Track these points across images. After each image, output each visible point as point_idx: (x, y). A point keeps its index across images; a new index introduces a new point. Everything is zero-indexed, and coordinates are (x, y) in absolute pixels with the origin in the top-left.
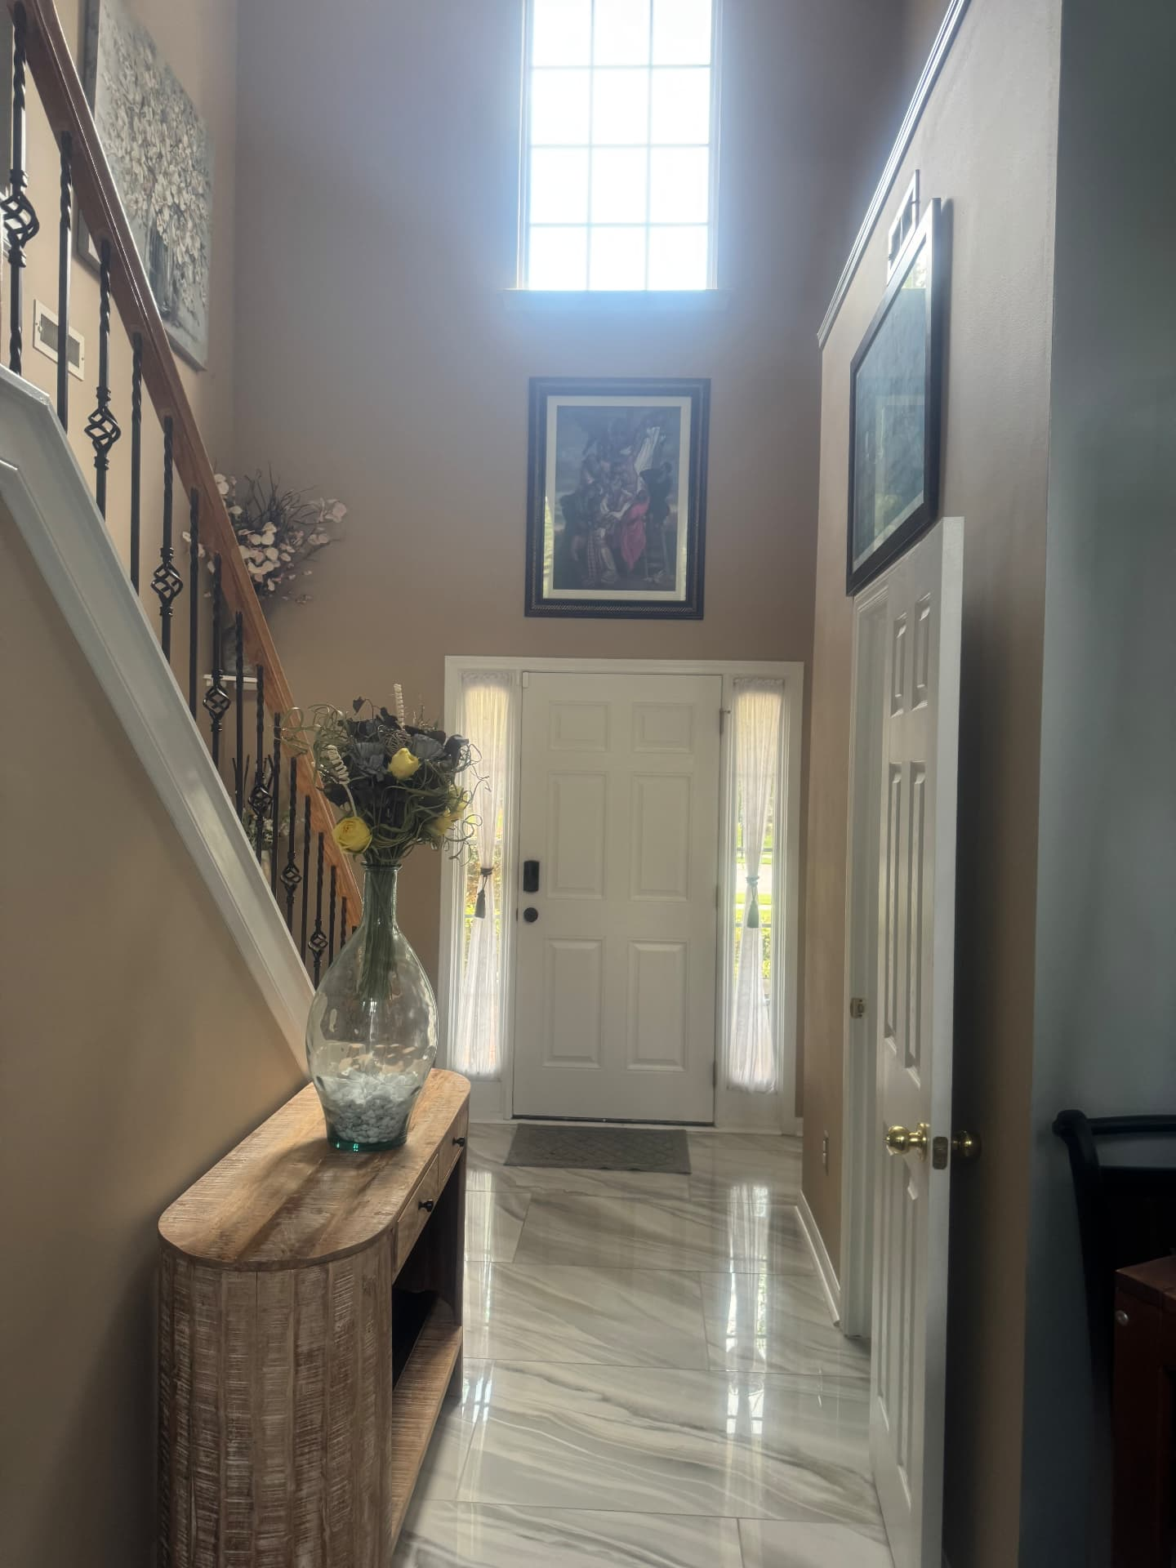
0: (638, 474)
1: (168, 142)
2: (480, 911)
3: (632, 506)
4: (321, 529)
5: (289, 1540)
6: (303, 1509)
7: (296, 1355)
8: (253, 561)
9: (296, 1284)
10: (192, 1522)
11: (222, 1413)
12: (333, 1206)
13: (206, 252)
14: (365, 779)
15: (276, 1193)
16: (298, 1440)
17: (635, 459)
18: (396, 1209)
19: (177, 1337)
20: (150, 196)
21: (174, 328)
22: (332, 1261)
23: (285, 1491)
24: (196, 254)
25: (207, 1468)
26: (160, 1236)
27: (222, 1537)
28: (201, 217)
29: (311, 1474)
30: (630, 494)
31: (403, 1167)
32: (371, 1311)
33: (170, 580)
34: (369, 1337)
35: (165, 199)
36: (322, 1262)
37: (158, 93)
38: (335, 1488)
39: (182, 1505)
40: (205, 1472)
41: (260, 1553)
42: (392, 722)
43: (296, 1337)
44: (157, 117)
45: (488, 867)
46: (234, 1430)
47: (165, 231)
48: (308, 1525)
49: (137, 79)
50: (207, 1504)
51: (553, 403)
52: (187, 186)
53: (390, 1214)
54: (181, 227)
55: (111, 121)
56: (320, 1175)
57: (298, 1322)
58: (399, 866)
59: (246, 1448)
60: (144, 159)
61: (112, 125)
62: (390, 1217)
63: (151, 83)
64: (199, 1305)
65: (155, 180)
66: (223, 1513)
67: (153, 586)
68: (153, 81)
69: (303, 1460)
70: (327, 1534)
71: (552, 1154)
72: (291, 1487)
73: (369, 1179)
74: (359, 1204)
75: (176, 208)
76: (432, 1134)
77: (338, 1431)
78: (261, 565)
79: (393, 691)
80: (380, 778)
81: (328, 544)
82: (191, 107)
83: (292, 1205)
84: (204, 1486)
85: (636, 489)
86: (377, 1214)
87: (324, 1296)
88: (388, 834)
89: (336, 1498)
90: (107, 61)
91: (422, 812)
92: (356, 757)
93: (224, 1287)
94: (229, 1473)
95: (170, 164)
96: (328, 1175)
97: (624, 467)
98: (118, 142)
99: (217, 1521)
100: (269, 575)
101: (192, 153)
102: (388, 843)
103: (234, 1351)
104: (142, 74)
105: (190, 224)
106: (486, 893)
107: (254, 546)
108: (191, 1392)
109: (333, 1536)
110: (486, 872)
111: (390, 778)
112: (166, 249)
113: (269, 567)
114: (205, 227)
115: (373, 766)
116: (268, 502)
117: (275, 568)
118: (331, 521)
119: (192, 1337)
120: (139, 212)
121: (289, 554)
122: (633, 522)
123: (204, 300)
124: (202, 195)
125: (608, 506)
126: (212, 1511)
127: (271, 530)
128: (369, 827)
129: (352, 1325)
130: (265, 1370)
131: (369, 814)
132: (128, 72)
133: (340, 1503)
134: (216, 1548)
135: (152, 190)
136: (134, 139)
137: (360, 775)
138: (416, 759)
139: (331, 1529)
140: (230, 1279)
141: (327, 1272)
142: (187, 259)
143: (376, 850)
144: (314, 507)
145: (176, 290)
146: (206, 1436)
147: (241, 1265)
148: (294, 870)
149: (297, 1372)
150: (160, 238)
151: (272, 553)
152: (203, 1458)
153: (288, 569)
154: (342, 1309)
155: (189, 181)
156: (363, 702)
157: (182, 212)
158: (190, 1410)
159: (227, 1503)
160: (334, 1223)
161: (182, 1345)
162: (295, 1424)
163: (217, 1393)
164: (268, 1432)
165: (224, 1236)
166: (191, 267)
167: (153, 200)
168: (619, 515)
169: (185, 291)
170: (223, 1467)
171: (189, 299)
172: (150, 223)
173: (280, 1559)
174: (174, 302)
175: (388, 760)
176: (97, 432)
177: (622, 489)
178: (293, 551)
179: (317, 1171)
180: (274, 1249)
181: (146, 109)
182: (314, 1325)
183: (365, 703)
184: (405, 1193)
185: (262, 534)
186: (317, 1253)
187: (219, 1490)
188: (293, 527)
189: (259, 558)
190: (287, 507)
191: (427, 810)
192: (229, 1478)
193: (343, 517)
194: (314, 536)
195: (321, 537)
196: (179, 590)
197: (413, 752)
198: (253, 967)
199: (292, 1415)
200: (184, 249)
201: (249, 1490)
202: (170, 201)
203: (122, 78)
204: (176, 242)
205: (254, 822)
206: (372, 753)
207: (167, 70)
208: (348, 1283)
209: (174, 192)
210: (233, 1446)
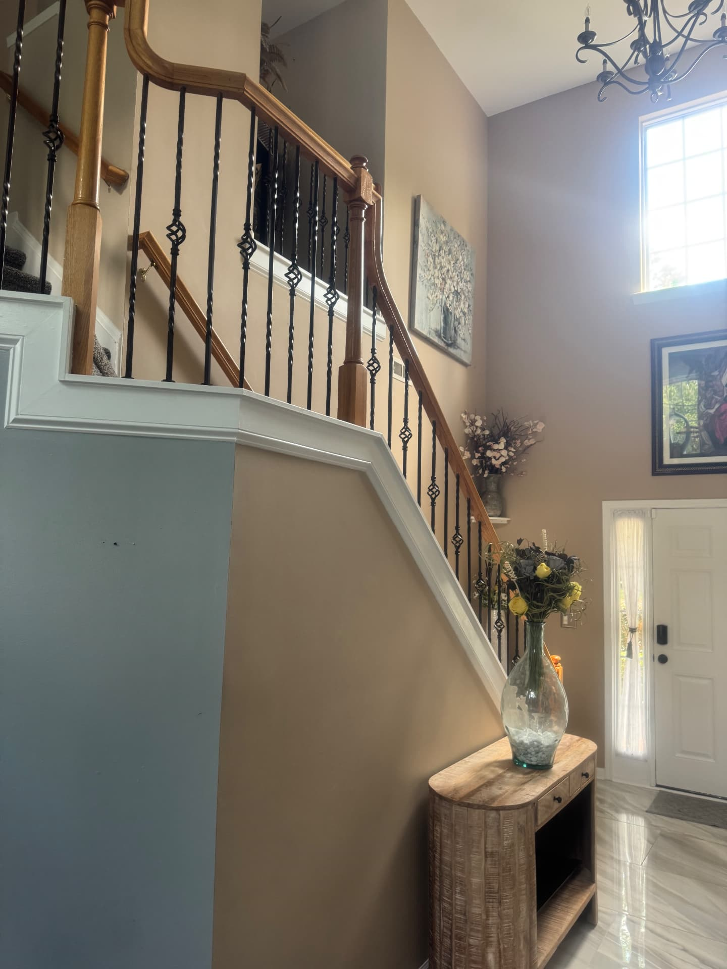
0: (724, 385)
1: (452, 262)
2: (630, 655)
3: (721, 405)
4: (531, 437)
5: (483, 943)
6: (490, 930)
7: (486, 852)
8: (495, 457)
9: (485, 818)
10: (441, 923)
11: (453, 872)
12: (507, 788)
13: (471, 308)
14: (525, 578)
15: (482, 778)
16: (487, 895)
17: (721, 377)
18: (538, 794)
19: (435, 833)
20: (443, 292)
21: (455, 350)
22: (502, 810)
23: (481, 918)
24: (466, 310)
25: (447, 898)
26: (429, 786)
27: (454, 932)
28: (469, 291)
29: (494, 913)
30: (719, 398)
31: (547, 778)
32: (523, 840)
33: (434, 490)
34: (522, 854)
35: (450, 290)
36: (497, 809)
37: (446, 243)
38: (505, 925)
39: (437, 914)
40: (446, 899)
41: (470, 945)
42: (537, 550)
43: (485, 844)
44: (447, 253)
45: (633, 627)
46: (458, 881)
47: (450, 305)
48: (492, 939)
49: (437, 240)
50: (447, 915)
51: (666, 352)
52: (461, 280)
53: (533, 796)
54: (458, 301)
55: (425, 264)
56: (505, 774)
57: (486, 837)
58: (544, 623)
59: (464, 892)
60: (440, 275)
61: (426, 266)
62: (533, 797)
63: (443, 238)
64: (443, 819)
65: (446, 283)
66: (454, 921)
67: (428, 493)
68: (445, 237)
69: (490, 905)
70: (502, 946)
71: (679, 811)
72: (484, 917)
73: (528, 780)
74: (520, 789)
75: (457, 293)
76: (567, 766)
77: (507, 896)
78: (498, 459)
79: (541, 533)
80: (532, 578)
81: (535, 443)
82: (463, 242)
83: (489, 784)
84: (446, 906)
85: (723, 394)
86: (527, 794)
87: (498, 826)
88: (538, 607)
89: (506, 930)
90: (423, 238)
91: (553, 596)
92: (520, 567)
93: (454, 812)
94: (457, 902)
95: (452, 273)
96: (509, 775)
97: (714, 383)
98: (428, 273)
99: (452, 925)
100: (503, 464)
101: (464, 263)
102: (537, 611)
103: (458, 843)
104: (439, 237)
105: (463, 297)
106: (632, 643)
107: (494, 450)
108: (440, 860)
109: (504, 949)
110: (633, 630)
111: (536, 578)
112: (451, 313)
113: (503, 460)
114: (470, 296)
115: (527, 572)
116: (502, 425)
117: (506, 460)
118: (536, 432)
119: (441, 834)
120: (438, 301)
121: (513, 452)
122: (722, 414)
123: (470, 331)
124: (469, 281)
125: (704, 406)
126: (449, 919)
127: (503, 441)
128: (527, 602)
129: (512, 845)
130: (472, 856)
131: (528, 595)
132: (433, 239)
133: (507, 934)
134: (451, 938)
135: (444, 288)
136: (435, 268)
137: (522, 576)
138: (549, 569)
139: (503, 946)
140: (456, 809)
141: (500, 815)
142: (461, 314)
143: (530, 614)
144: (527, 425)
145: (456, 331)
146: (447, 882)
147: (461, 804)
148: (501, 622)
149: (486, 861)
150: (448, 309)
151: (504, 453)
152: (445, 892)
153: (513, 459)
154: (508, 835)
155: (462, 277)
156: (522, 540)
157: (459, 293)
158: (440, 868)
159: (456, 917)
160: (506, 794)
161: (437, 837)
162: (486, 886)
163: (451, 862)
164: (473, 887)
165: (456, 790)
166: (463, 318)
167: (445, 293)
168: (712, 411)
169: (460, 330)
170: (454, 899)
171: (463, 334)
172: (443, 304)
173: (480, 951)
174: (455, 337)
175: (535, 569)
176: (403, 436)
177: (714, 396)
178: (515, 451)
179: (505, 772)
180: (476, 799)
181: (441, 252)
182: (493, 839)
183: (523, 541)
184: (544, 789)
185: (498, 443)
186: (495, 805)
187: (452, 910)
188: (515, 438)
189: (498, 455)
190: (512, 428)
191: (555, 595)
192: (456, 904)
193: (543, 430)
194: (527, 441)
195: (531, 441)
196: (438, 494)
197: (548, 565)
198: (476, 667)
199: (484, 880)
200: (460, 310)
201: (465, 913)
202: (453, 291)
203: (430, 243)
204: (456, 309)
205: (496, 594)
206: (527, 565)
207: (452, 230)
208: (509, 823)
209: (455, 285)
210: (458, 889)
